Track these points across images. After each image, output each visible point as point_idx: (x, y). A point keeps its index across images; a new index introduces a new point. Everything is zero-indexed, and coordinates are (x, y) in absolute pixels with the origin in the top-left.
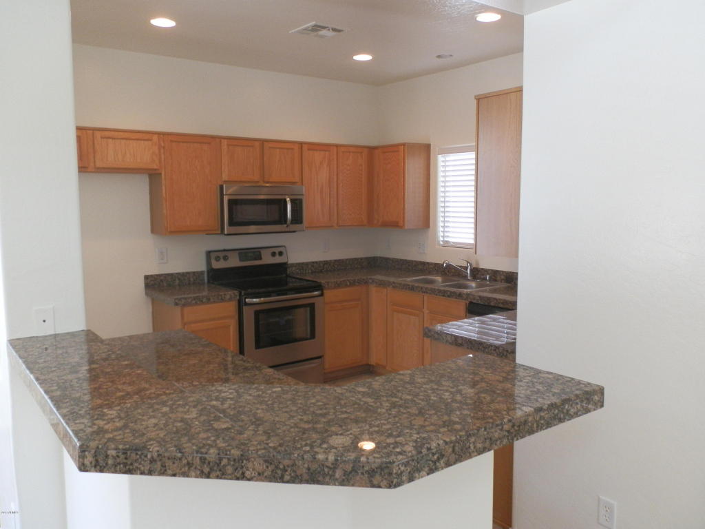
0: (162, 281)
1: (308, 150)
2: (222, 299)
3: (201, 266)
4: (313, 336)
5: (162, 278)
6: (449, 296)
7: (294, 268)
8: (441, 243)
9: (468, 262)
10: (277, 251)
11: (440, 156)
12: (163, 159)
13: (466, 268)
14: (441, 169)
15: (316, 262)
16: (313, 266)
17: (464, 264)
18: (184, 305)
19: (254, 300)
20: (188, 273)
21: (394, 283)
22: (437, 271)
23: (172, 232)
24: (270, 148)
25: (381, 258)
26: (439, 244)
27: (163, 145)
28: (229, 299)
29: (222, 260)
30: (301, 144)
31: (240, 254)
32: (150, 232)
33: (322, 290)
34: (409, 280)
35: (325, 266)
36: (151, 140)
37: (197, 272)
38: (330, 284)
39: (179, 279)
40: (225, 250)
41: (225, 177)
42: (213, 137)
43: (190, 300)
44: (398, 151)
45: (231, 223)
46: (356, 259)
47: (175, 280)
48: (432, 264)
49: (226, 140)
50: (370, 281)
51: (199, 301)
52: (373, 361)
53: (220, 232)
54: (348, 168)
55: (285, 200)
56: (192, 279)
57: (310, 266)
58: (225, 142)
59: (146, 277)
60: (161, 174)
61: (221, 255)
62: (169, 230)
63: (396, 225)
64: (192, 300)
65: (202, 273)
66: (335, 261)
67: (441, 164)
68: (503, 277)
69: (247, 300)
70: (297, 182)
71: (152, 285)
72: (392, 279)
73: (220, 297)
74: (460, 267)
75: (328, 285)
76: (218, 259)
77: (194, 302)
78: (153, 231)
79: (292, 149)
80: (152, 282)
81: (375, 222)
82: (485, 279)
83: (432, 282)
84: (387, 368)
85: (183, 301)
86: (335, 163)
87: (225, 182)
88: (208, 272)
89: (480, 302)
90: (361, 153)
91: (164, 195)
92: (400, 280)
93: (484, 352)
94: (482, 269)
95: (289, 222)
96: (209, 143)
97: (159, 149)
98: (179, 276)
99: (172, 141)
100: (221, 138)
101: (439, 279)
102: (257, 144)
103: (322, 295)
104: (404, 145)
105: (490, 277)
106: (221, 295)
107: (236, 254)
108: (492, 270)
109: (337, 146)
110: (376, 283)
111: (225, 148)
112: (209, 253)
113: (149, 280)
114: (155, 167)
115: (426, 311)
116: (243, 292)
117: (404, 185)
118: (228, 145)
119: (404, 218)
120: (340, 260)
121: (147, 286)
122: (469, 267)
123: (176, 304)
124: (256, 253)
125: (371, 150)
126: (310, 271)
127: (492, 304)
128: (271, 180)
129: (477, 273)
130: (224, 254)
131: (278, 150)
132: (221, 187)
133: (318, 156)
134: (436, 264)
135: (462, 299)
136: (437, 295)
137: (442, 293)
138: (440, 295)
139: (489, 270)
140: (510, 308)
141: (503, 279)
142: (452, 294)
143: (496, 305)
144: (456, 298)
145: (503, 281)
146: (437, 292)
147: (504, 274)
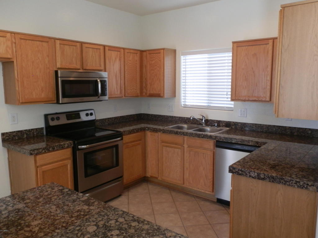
0: (14, 136)
1: (109, 50)
2: (62, 147)
3: (41, 124)
4: (117, 164)
5: (14, 134)
6: (202, 138)
7: (98, 123)
8: (183, 105)
9: (203, 116)
10: (89, 112)
11: (182, 57)
12: (15, 51)
13: (202, 120)
14: (182, 64)
15: (110, 118)
16: (108, 121)
17: (201, 118)
18: (37, 154)
19: (83, 146)
20: (32, 129)
21: (163, 130)
22: (181, 121)
23: (22, 103)
24: (86, 47)
25: (144, 114)
26: (182, 106)
27: (14, 41)
28: (67, 147)
29: (56, 120)
30: (104, 46)
31: (66, 115)
32: (4, 102)
33: (122, 136)
34: (170, 127)
35: (115, 120)
36: (5, 37)
37: (39, 129)
38: (126, 132)
39: (27, 134)
40: (57, 114)
41: (59, 65)
42: (50, 38)
43: (41, 150)
44: (160, 53)
45: (64, 96)
46: (131, 115)
47: (24, 135)
48: (177, 117)
49: (58, 41)
50: (147, 129)
51: (47, 150)
52: (149, 175)
53: (56, 102)
54: (130, 62)
55: (97, 81)
56: (35, 133)
57: (107, 120)
58: (58, 42)
59: (3, 134)
60: (13, 62)
61: (55, 116)
62: (21, 102)
63: (158, 96)
64: (42, 150)
65: (42, 128)
66: (121, 117)
67: (182, 61)
68: (224, 124)
69: (79, 147)
70: (102, 70)
71: (8, 139)
72: (161, 128)
73: (61, 146)
74: (199, 119)
75: (125, 132)
76: (53, 119)
77: (44, 151)
78: (7, 101)
79: (99, 49)
80: (7, 138)
81: (144, 94)
82: (215, 125)
83: (181, 128)
84: (159, 179)
85: (36, 152)
86: (123, 59)
87: (59, 68)
88: (46, 128)
89: (224, 140)
90: (137, 54)
91: (17, 77)
92: (166, 128)
93: (285, 184)
94: (211, 120)
95: (99, 95)
96: (48, 42)
97: (12, 44)
98: (27, 132)
99: (21, 39)
100: (55, 39)
101: (185, 126)
102: (78, 44)
103: (122, 139)
104: (164, 49)
105: (217, 125)
106: (62, 145)
107: (65, 115)
108: (217, 120)
109: (124, 49)
110: (151, 130)
111: (58, 45)
112: (46, 116)
113: (5, 136)
114: (9, 57)
115: (186, 146)
116: (76, 142)
117: (164, 73)
118: (60, 44)
119: (164, 91)
120: (123, 116)
121: (4, 141)
122: (204, 119)
123: (31, 154)
124: (77, 114)
125: (142, 52)
126: (107, 124)
127: (233, 142)
128: (87, 69)
129: (209, 122)
130: (57, 116)
131: (91, 49)
132: (56, 72)
133: (114, 54)
134: (180, 117)
135: (212, 139)
136: (194, 137)
137: (198, 136)
138: (196, 137)
139: (215, 120)
140: (246, 144)
141: (224, 125)
142: (205, 136)
143: (236, 143)
144: (208, 138)
145: (224, 126)
146: (194, 135)
147: (225, 122)
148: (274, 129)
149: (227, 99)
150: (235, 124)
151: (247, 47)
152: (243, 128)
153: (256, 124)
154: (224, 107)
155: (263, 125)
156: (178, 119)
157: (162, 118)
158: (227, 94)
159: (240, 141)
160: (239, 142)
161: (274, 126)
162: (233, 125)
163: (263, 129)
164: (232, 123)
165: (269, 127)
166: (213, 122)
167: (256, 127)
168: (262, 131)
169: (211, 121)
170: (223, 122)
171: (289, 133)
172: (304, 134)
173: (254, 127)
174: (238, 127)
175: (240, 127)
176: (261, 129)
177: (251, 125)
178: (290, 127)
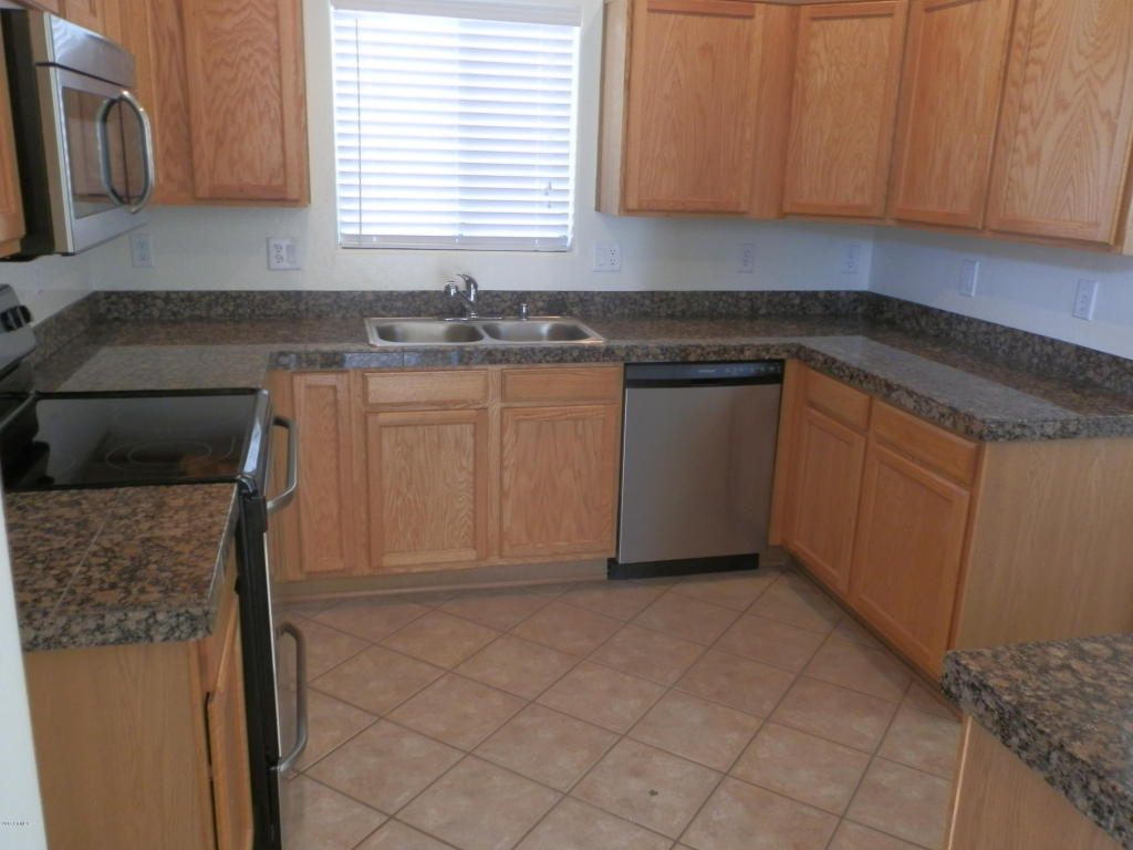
6: (575, 360)
8: (342, 240)
9: (469, 280)
11: (332, 13)
14: (334, 49)
25: (110, 294)
26: (335, 245)
67: (333, 34)
105: (526, 309)
115: (496, 405)
122: (473, 292)
135: (615, 360)
136: (540, 362)
137: (557, 355)
138: (548, 362)
139: (504, 292)
140: (733, 359)
141: (542, 309)
142: (586, 353)
143: (702, 359)
144: (597, 360)
145: (541, 312)
146: (540, 356)
147: (544, 297)
148: (707, 303)
149: (549, 207)
150: (581, 300)
151: (681, 17)
152: (609, 309)
153: (653, 293)
154: (534, 239)
155: (676, 293)
156: (328, 301)
157: (238, 306)
158: (550, 188)
159: (715, 353)
160: (711, 355)
161: (707, 293)
162: (573, 304)
163: (675, 307)
164: (571, 296)
165: (691, 297)
166: (497, 299)
167: (652, 301)
168: (670, 312)
169: (487, 296)
170: (537, 296)
171: (746, 309)
172: (783, 310)
173: (647, 302)
174: (592, 308)
175: (599, 307)
176: (669, 307)
177: (638, 297)
178: (749, 293)
